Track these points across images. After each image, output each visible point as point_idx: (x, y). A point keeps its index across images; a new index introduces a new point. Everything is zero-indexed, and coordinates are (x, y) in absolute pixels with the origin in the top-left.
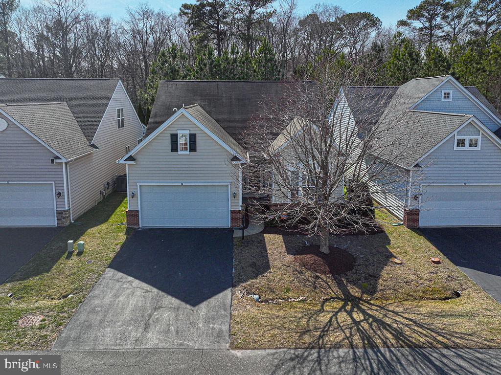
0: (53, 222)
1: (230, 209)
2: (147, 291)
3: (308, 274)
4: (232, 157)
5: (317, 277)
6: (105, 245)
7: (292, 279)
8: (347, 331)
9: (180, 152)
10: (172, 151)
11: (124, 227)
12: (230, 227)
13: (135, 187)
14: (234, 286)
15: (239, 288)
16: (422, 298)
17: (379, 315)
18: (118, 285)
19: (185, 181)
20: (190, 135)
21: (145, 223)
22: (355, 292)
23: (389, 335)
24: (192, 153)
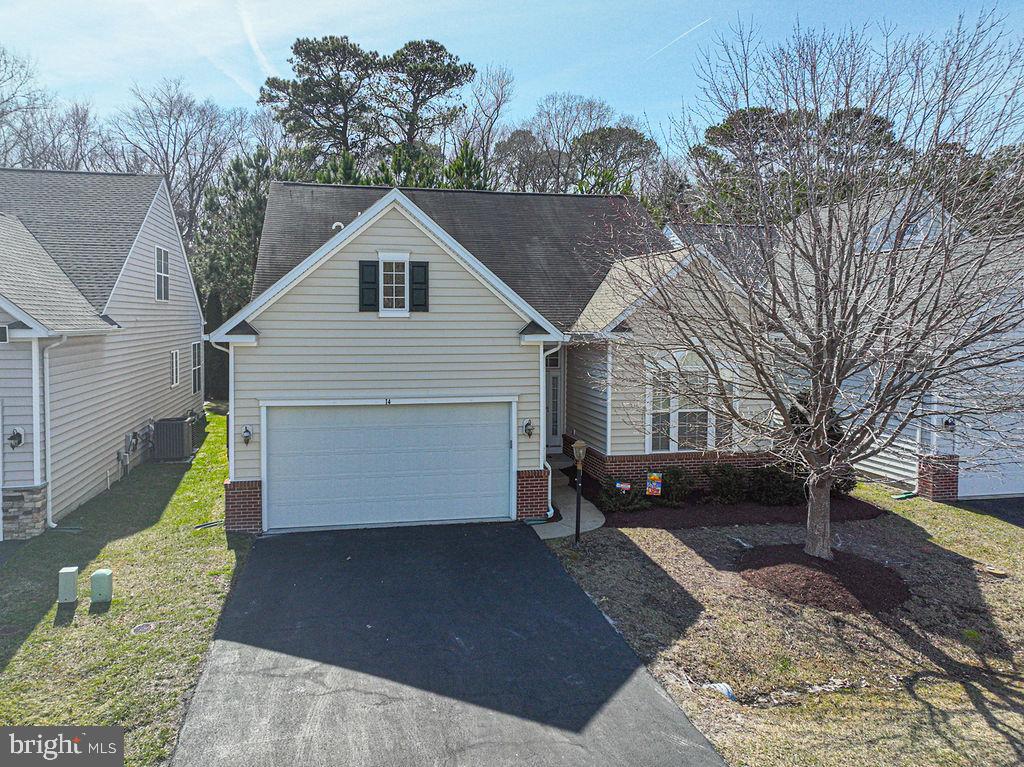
1: (515, 469)
2: (386, 699)
3: (810, 615)
4: (522, 326)
5: (839, 622)
6: (177, 579)
7: (778, 631)
9: (384, 313)
10: (361, 310)
11: (219, 532)
12: (514, 517)
13: (254, 412)
14: (646, 662)
15: (663, 665)
19: (397, 393)
20: (413, 265)
21: (278, 516)
24: (419, 316)
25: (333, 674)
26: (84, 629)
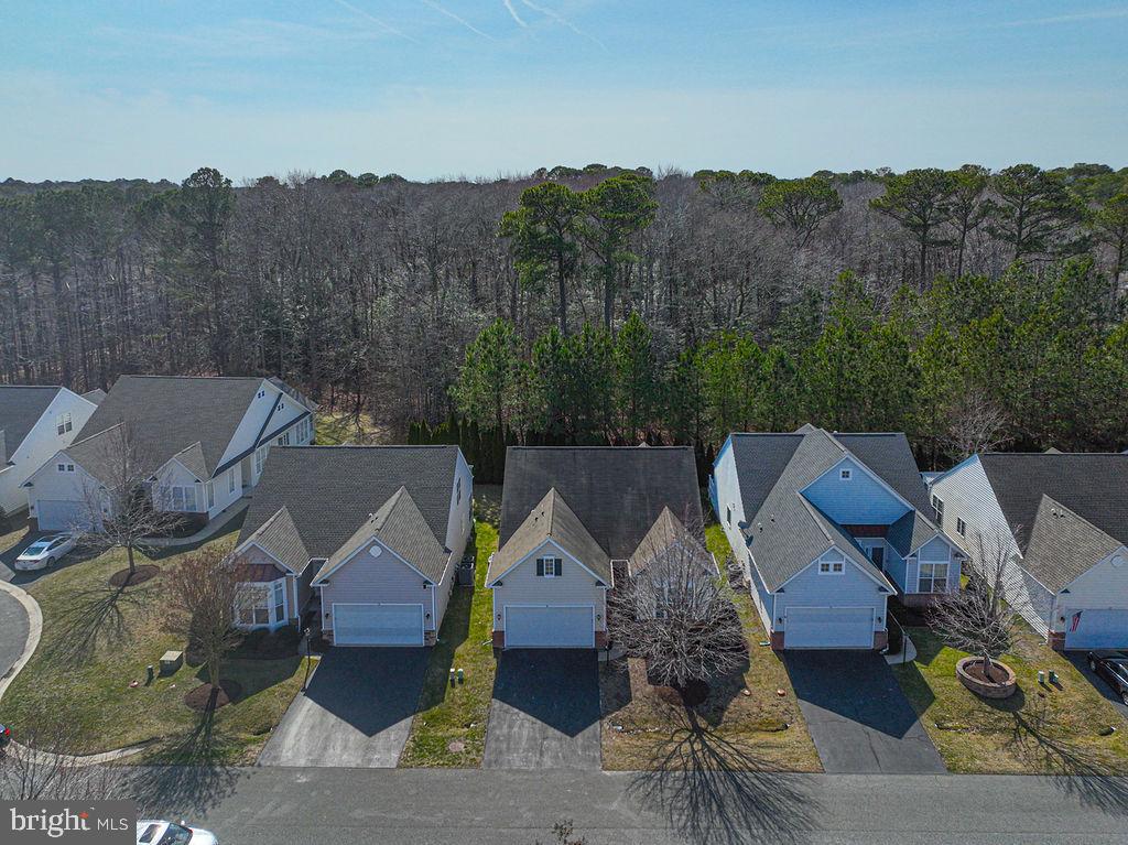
0: (420, 641)
1: (594, 629)
2: (533, 723)
3: (664, 706)
4: (594, 581)
5: (673, 709)
6: (480, 671)
7: (651, 710)
8: (685, 759)
9: (546, 576)
10: (538, 575)
11: (490, 647)
12: (594, 647)
13: (501, 608)
14: (602, 718)
15: (606, 720)
16: (757, 730)
17: (713, 745)
18: (508, 716)
19: (550, 604)
20: (556, 560)
21: (509, 643)
22: (702, 723)
23: (714, 762)
24: (558, 577)
25: (522, 714)
26: (458, 690)
